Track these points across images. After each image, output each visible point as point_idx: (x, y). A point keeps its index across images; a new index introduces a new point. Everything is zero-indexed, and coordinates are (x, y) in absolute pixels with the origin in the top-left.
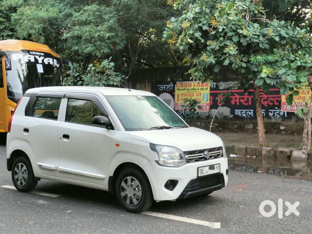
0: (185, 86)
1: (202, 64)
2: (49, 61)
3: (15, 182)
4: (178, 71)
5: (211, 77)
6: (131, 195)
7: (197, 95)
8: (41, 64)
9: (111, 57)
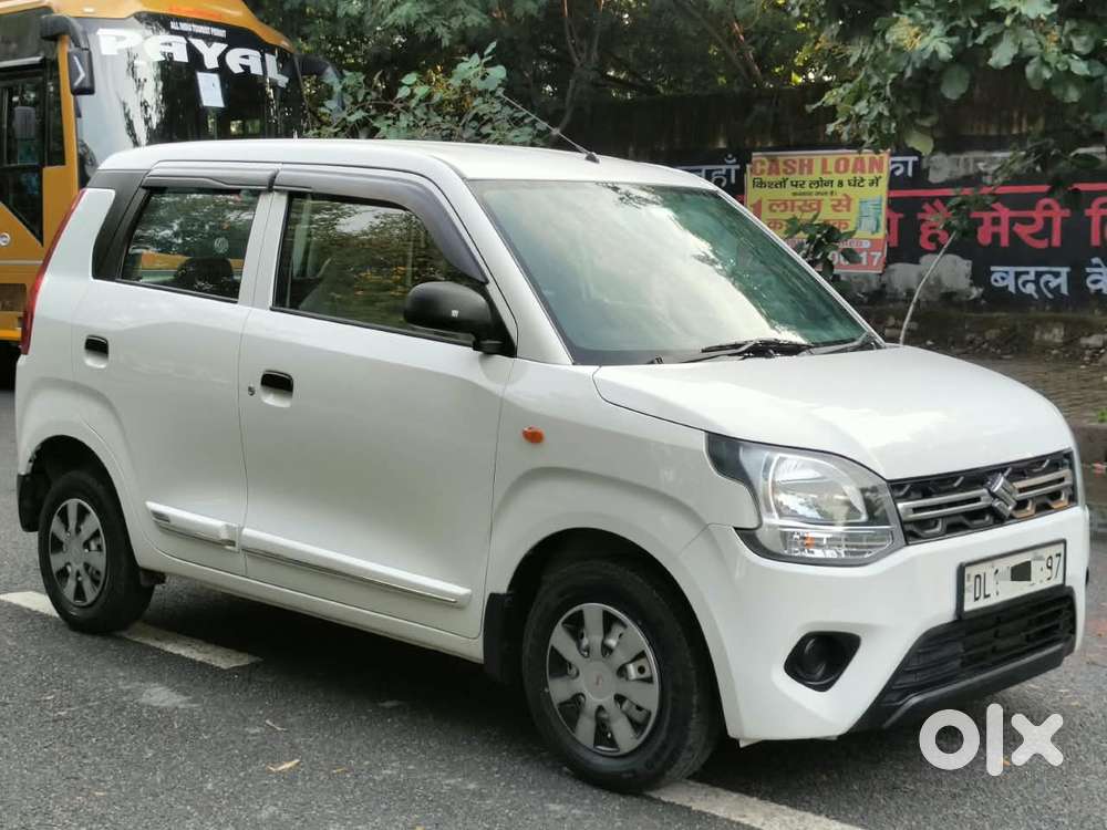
0: (785, 171)
1: (891, 62)
2: (245, 62)
3: (52, 582)
4: (759, 108)
5: (927, 123)
6: (600, 701)
7: (834, 207)
8: (213, 71)
9: (493, 45)
